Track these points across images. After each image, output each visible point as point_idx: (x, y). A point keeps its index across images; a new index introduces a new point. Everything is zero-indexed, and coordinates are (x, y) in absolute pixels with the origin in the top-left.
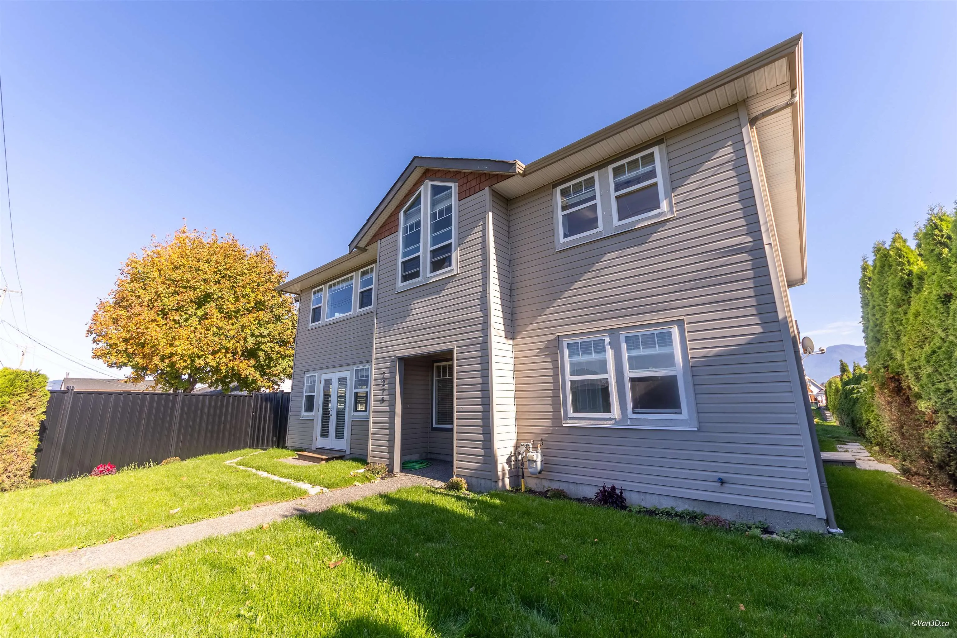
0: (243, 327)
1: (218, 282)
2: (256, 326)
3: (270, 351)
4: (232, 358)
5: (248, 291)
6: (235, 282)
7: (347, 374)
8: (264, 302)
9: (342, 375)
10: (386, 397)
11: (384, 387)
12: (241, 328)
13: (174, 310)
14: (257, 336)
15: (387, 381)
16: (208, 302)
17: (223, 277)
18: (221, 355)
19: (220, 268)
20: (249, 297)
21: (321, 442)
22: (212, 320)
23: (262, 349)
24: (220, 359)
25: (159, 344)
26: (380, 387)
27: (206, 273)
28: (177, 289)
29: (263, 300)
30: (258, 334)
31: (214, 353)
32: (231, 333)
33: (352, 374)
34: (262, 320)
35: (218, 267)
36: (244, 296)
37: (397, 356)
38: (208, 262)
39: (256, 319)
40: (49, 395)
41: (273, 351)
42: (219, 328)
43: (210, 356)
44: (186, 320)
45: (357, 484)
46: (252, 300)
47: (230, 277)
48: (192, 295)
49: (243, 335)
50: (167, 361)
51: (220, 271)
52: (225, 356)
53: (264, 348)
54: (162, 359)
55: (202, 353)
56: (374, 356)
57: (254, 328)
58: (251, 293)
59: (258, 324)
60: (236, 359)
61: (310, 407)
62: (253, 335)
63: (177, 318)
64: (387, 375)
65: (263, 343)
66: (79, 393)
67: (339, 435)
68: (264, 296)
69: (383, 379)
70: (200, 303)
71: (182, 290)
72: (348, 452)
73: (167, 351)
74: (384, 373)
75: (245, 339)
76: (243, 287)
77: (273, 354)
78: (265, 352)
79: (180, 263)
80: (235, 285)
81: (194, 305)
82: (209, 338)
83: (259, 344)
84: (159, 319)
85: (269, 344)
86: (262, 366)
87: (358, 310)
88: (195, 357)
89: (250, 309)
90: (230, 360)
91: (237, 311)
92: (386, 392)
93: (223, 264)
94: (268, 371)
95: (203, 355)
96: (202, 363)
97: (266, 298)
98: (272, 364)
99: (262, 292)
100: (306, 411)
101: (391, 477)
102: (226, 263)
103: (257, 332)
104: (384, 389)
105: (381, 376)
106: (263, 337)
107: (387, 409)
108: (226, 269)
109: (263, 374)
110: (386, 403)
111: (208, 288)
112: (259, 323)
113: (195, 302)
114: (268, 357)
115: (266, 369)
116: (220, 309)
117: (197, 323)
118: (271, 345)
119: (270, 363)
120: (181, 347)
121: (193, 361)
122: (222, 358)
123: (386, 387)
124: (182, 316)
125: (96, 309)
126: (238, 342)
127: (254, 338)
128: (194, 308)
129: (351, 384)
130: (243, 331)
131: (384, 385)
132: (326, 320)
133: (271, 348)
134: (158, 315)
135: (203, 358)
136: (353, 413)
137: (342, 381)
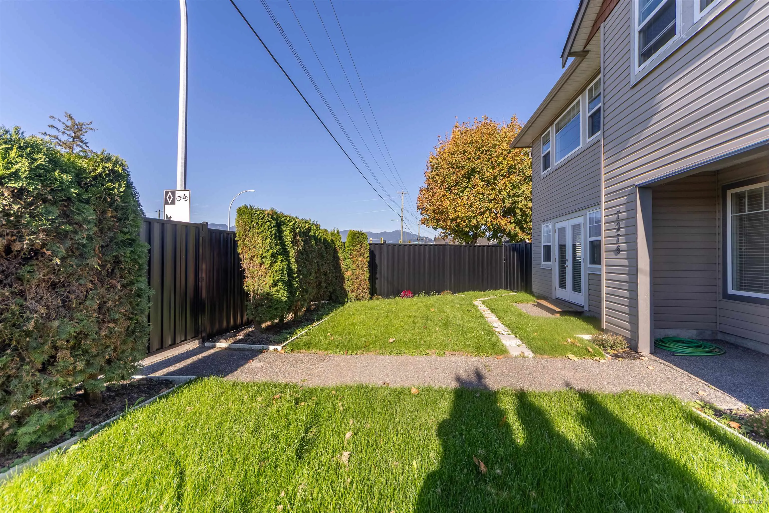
0: (500, 191)
1: (479, 157)
2: (511, 188)
3: (525, 209)
4: (494, 217)
5: (501, 159)
6: (490, 155)
7: (580, 220)
8: (515, 166)
9: (575, 221)
10: (623, 246)
11: (619, 233)
12: (499, 192)
13: (454, 186)
14: (513, 197)
15: (623, 224)
16: (474, 176)
17: (482, 153)
18: (486, 215)
19: (478, 146)
20: (502, 164)
21: (560, 293)
22: (478, 188)
23: (518, 208)
24: (487, 218)
25: (449, 212)
26: (614, 232)
27: (470, 153)
28: (454, 170)
29: (513, 164)
30: (513, 195)
31: (482, 214)
32: (492, 197)
33: (585, 220)
34: (515, 182)
35: (477, 145)
36: (498, 165)
37: (636, 184)
38: (471, 144)
39: (510, 182)
40: (369, 246)
41: (527, 208)
42: (483, 194)
43: (480, 217)
44: (462, 192)
45: (572, 356)
46: (505, 167)
47: (486, 151)
48: (463, 172)
49: (500, 197)
50: (454, 222)
51: (479, 148)
52: (490, 215)
53: (520, 206)
54: (452, 220)
55: (474, 215)
56: (603, 192)
57: (509, 190)
58: (503, 161)
59: (511, 186)
60: (498, 217)
61: (548, 258)
62: (509, 196)
63: (456, 191)
64: (623, 215)
65: (518, 202)
66: (389, 245)
67: (577, 288)
68: (513, 160)
69: (618, 221)
70: (468, 177)
71: (457, 170)
72: (586, 308)
73: (454, 216)
74: (619, 212)
75: (503, 200)
76: (497, 157)
77: (528, 211)
78: (521, 209)
79: (454, 150)
80: (490, 157)
81: (466, 179)
82: (477, 203)
83: (515, 203)
84: (447, 194)
85: (523, 202)
86: (521, 221)
87: (588, 140)
88: (470, 219)
89: (505, 174)
90: (494, 219)
91: (495, 179)
92: (622, 239)
93: (481, 142)
94: (525, 226)
95: (475, 216)
96: (475, 222)
97: (515, 162)
98: (528, 219)
99: (512, 158)
100: (545, 261)
101: (633, 358)
102: (482, 141)
103: (512, 193)
104: (619, 235)
105: (614, 217)
106: (518, 196)
107: (625, 262)
108: (483, 146)
109: (522, 229)
110: (623, 254)
111: (472, 164)
112: (513, 185)
113: (465, 177)
114: (525, 214)
115: (524, 224)
116: (482, 179)
117: (469, 193)
118: (525, 202)
119: (526, 218)
120: (462, 212)
121: (470, 222)
122: (488, 217)
123: (622, 231)
124: (459, 189)
125: (419, 194)
126: (497, 203)
127: (510, 199)
128: (466, 182)
129: (585, 232)
130: (500, 194)
131: (618, 229)
132: (556, 164)
133: (526, 205)
134: (447, 191)
135: (475, 219)
136: (589, 266)
137: (576, 228)
